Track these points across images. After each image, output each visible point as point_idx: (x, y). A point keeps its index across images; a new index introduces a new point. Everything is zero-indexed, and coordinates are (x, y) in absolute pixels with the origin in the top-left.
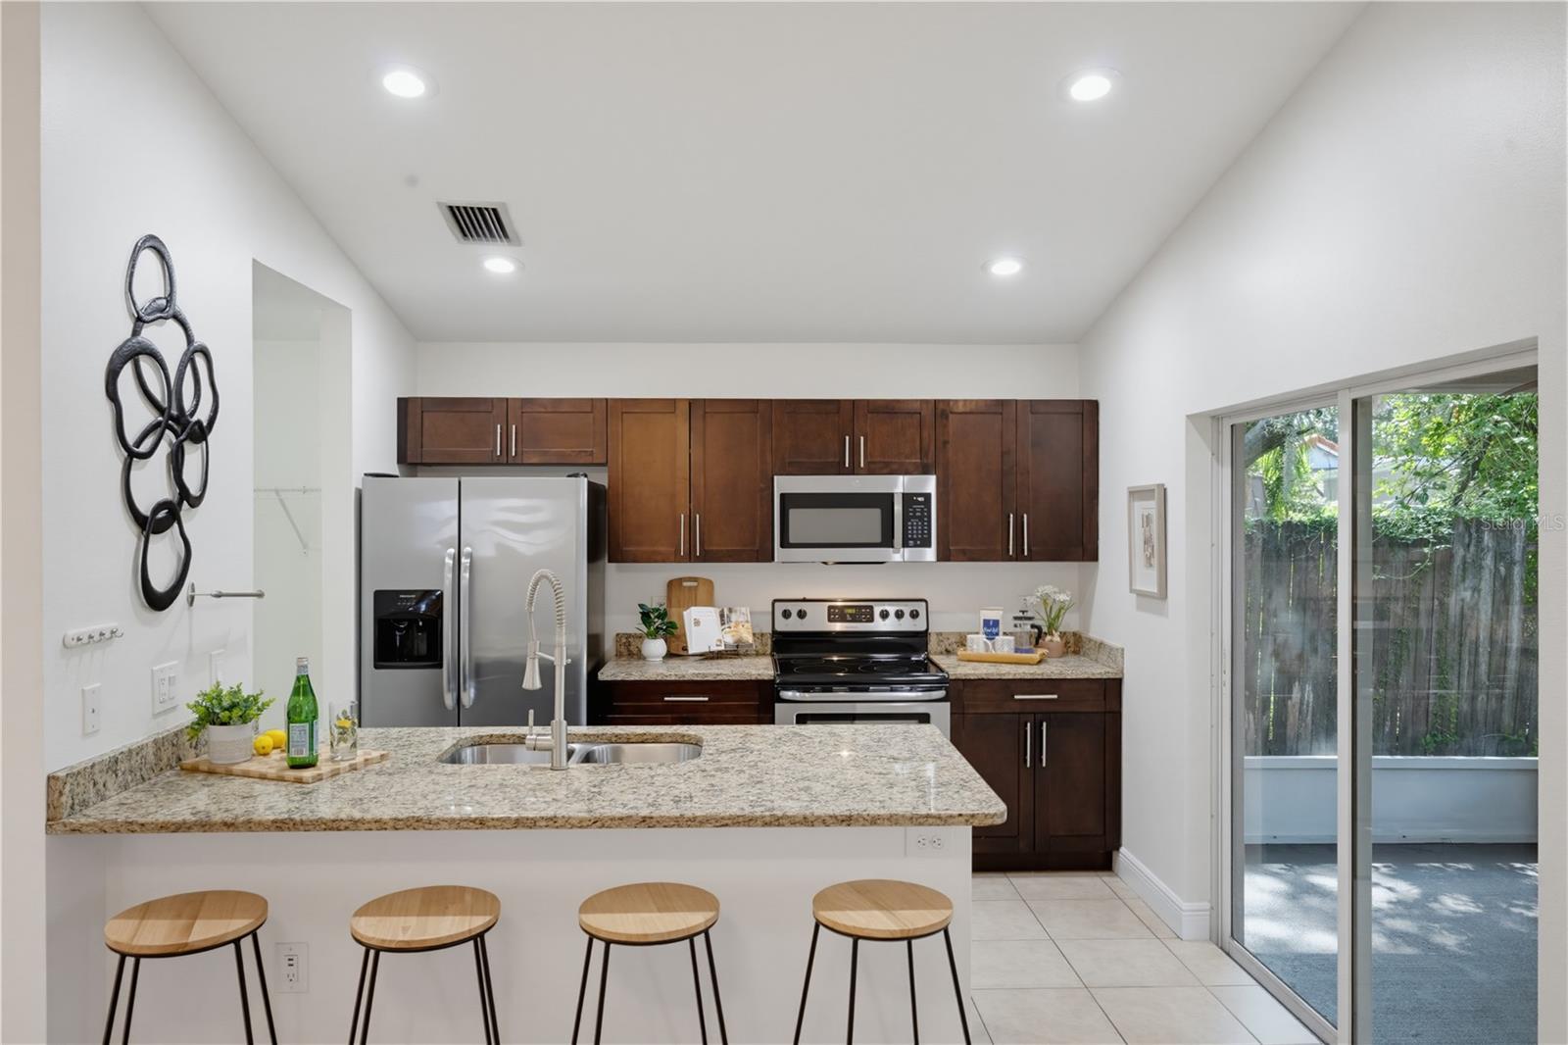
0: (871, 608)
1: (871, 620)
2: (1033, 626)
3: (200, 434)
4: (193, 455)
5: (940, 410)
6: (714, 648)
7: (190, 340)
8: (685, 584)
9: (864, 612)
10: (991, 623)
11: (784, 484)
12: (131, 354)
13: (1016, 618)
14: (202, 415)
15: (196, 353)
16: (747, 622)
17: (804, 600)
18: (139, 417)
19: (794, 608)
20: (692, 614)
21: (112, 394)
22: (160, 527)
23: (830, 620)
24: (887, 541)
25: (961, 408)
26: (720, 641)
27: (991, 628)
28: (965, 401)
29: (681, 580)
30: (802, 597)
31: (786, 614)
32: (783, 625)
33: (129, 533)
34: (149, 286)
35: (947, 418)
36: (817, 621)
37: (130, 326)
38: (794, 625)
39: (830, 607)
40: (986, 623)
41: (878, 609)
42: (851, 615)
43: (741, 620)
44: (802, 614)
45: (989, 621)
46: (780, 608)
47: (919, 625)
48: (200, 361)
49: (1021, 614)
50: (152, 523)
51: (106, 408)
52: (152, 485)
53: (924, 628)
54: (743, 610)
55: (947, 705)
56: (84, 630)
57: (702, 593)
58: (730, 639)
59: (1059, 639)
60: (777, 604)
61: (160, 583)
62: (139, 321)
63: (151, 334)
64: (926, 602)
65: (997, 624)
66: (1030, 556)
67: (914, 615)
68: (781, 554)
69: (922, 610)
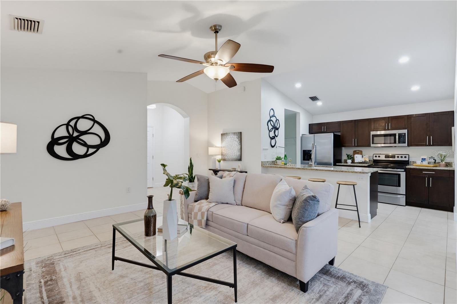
0: (395, 156)
1: (395, 158)
2: (434, 160)
3: (277, 129)
4: (277, 132)
5: (409, 117)
6: (360, 162)
7: (276, 119)
8: (357, 151)
9: (393, 156)
11: (373, 133)
12: (270, 121)
13: (430, 158)
14: (278, 127)
15: (277, 120)
16: (368, 157)
17: (380, 154)
18: (271, 127)
19: (377, 156)
20: (356, 156)
21: (268, 125)
22: (273, 139)
23: (385, 158)
24: (395, 142)
25: (414, 116)
26: (361, 160)
27: (424, 160)
28: (415, 114)
29: (356, 151)
31: (376, 156)
32: (375, 158)
33: (269, 139)
34: (272, 114)
35: (411, 118)
36: (383, 158)
37: (270, 118)
38: (377, 158)
39: (385, 156)
41: (396, 156)
42: (390, 157)
43: (366, 157)
44: (379, 157)
45: (423, 158)
46: (374, 155)
47: (407, 159)
48: (277, 121)
49: (431, 157)
50: (272, 138)
51: (267, 126)
52: (272, 134)
53: (408, 160)
54: (367, 155)
55: (405, 172)
56: (265, 148)
57: (360, 153)
58: (363, 160)
59: (444, 163)
61: (273, 145)
62: (271, 117)
63: (272, 119)
64: (409, 155)
65: (425, 159)
66: (433, 145)
67: (405, 157)
68: (372, 145)
69: (407, 156)
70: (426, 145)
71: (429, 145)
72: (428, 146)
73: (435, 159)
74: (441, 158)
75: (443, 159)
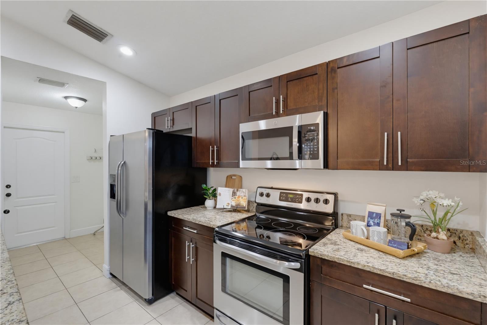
0: (302, 195)
1: (301, 202)
2: (408, 224)
5: (330, 68)
6: (226, 207)
8: (233, 177)
9: (298, 197)
10: (374, 215)
11: (242, 128)
13: (393, 215)
16: (245, 196)
17: (272, 188)
19: (265, 192)
20: (220, 190)
23: (280, 200)
24: (291, 157)
26: (229, 204)
27: (374, 218)
29: (231, 176)
30: (270, 186)
31: (262, 195)
32: (259, 199)
35: (335, 72)
36: (275, 200)
38: (264, 200)
39: (281, 193)
40: (371, 214)
41: (305, 195)
42: (291, 198)
43: (241, 195)
44: (268, 195)
45: (373, 213)
46: (260, 190)
47: (329, 209)
49: (399, 212)
53: (331, 211)
58: (234, 204)
59: (445, 237)
60: (258, 189)
64: (335, 195)
65: (379, 216)
66: (406, 167)
67: (326, 202)
68: (242, 164)
69: (331, 198)
70: (381, 167)
71: (392, 166)
72: (387, 168)
73: (412, 220)
74: (435, 214)
75: (441, 220)
